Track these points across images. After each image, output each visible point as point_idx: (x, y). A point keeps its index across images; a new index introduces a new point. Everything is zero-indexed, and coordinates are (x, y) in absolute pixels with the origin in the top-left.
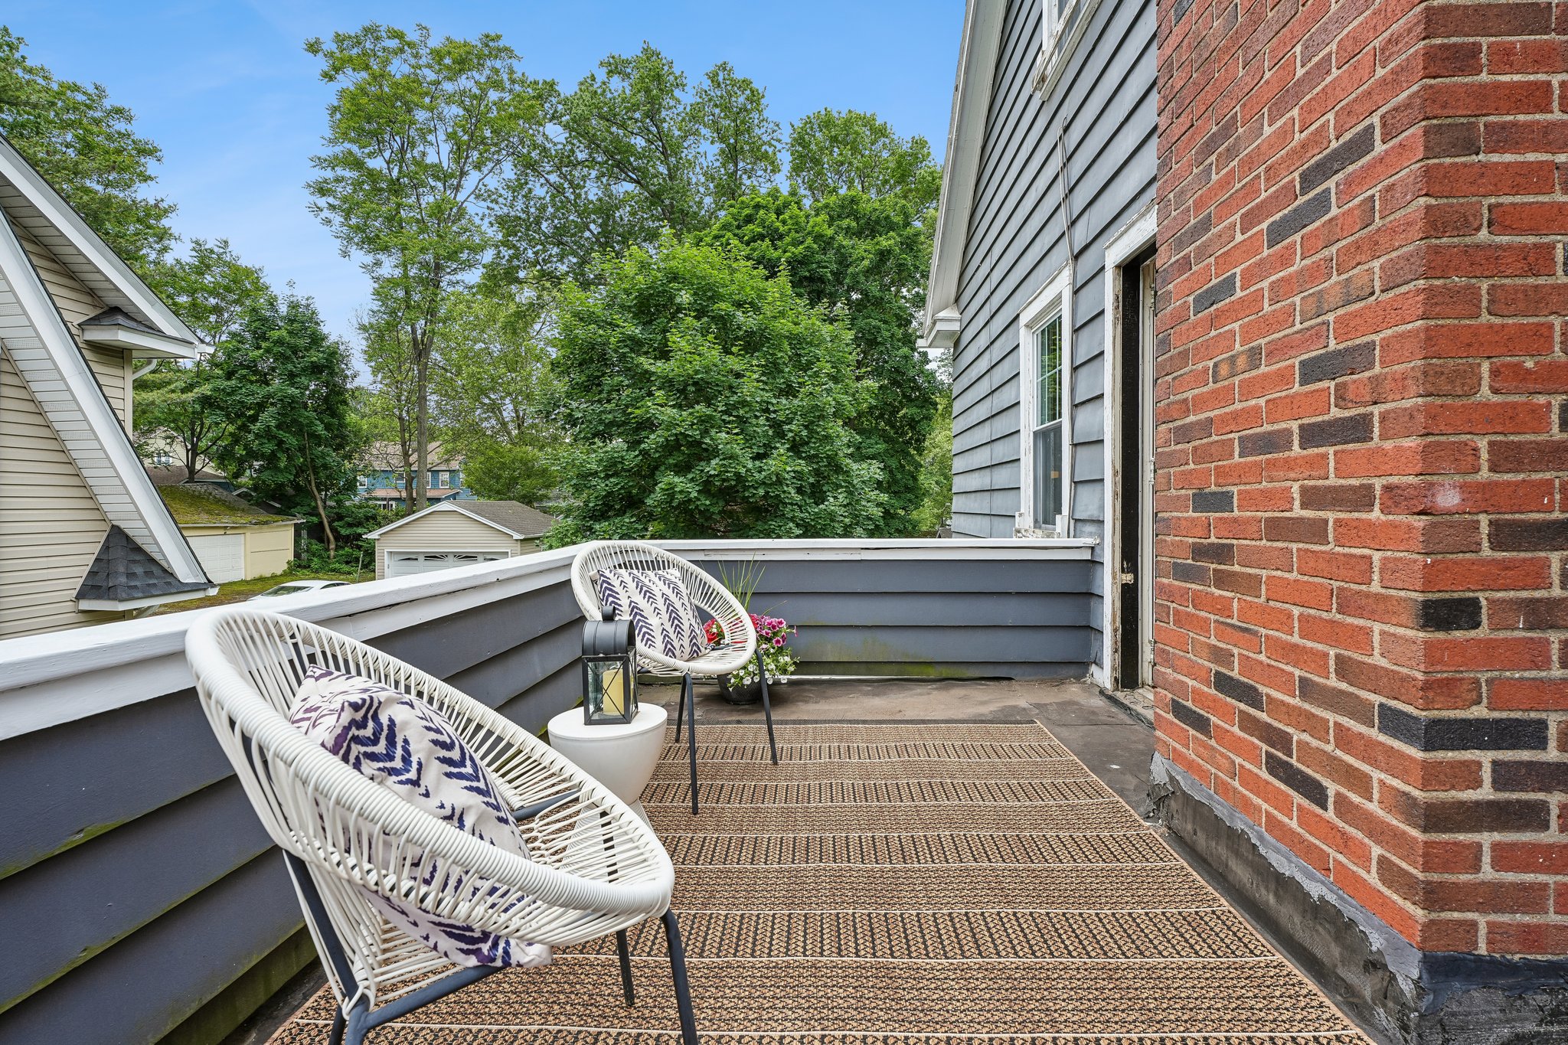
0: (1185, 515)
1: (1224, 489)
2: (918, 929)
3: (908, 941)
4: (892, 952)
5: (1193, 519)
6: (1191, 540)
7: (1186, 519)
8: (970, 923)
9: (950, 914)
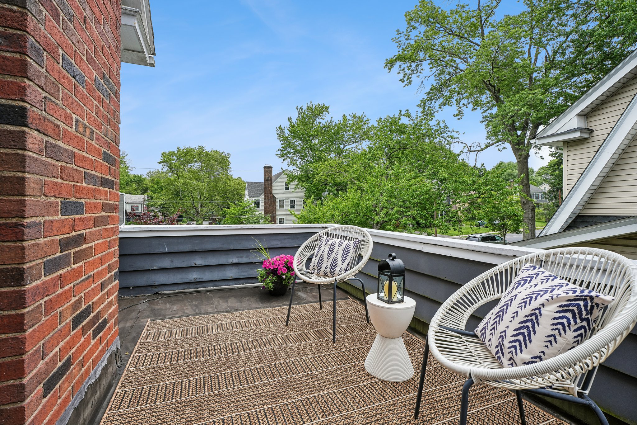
0: (56, 218)
1: (78, 201)
2: (261, 376)
3: (264, 371)
4: (269, 367)
5: (63, 221)
6: (58, 238)
7: (57, 221)
8: (240, 382)
9: (248, 384)
